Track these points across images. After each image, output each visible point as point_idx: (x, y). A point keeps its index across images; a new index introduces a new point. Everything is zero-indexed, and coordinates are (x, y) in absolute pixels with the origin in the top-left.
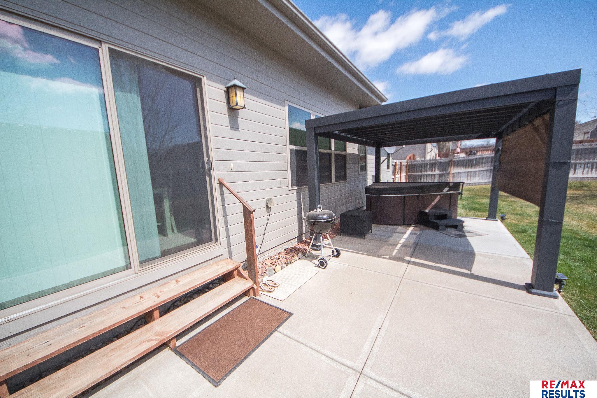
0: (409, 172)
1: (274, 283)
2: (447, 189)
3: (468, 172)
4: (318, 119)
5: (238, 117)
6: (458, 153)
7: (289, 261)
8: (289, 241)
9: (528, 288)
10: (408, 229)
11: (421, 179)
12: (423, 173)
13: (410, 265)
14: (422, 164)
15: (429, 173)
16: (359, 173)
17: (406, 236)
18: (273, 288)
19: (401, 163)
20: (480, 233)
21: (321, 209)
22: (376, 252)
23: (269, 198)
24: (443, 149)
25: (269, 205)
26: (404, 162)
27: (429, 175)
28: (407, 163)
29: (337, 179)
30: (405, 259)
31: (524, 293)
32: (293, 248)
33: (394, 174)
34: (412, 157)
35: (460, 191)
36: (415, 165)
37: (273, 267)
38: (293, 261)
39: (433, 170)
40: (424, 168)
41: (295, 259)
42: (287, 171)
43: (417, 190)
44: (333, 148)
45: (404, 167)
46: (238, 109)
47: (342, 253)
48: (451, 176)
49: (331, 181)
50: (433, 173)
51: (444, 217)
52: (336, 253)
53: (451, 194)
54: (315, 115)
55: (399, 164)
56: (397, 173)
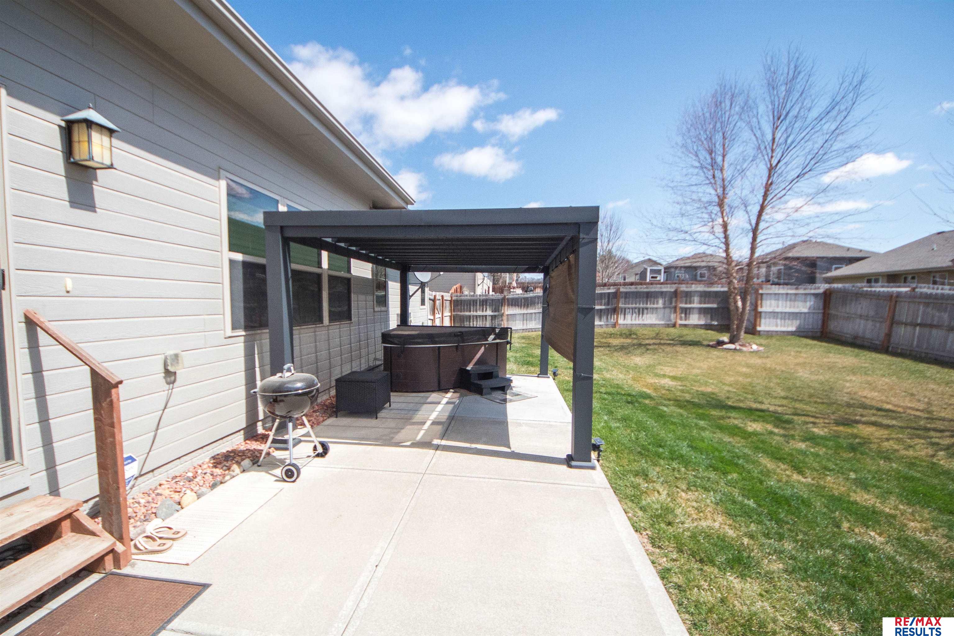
0: (454, 311)
1: (172, 531)
2: (492, 337)
3: (524, 314)
4: (292, 214)
5: (95, 182)
6: (514, 288)
7: (219, 479)
8: (222, 439)
9: (569, 461)
10: (444, 397)
11: (470, 322)
12: (472, 313)
13: (438, 452)
14: (470, 300)
15: (480, 313)
16: (374, 309)
17: (440, 407)
18: (169, 543)
19: (442, 296)
20: (529, 396)
21: (293, 372)
22: (393, 438)
23: (172, 352)
24: (498, 281)
25: (170, 368)
26: (447, 296)
27: (480, 316)
28: (452, 297)
29: (334, 317)
30: (433, 443)
31: (564, 467)
32: (233, 451)
33: (434, 314)
34: (459, 290)
35: (509, 339)
36: (461, 301)
37: (176, 497)
38: (227, 478)
39: (484, 309)
40: (473, 306)
41: (234, 474)
42: (221, 301)
43: (456, 338)
44: (325, 265)
45: (448, 303)
46: (95, 169)
47: (333, 449)
48: (505, 318)
49: (321, 320)
50: (484, 313)
51: (489, 375)
52: (320, 450)
53: (497, 343)
54: (288, 206)
55: (440, 298)
56: (436, 311)
